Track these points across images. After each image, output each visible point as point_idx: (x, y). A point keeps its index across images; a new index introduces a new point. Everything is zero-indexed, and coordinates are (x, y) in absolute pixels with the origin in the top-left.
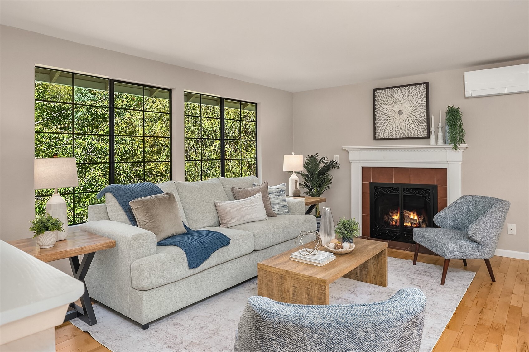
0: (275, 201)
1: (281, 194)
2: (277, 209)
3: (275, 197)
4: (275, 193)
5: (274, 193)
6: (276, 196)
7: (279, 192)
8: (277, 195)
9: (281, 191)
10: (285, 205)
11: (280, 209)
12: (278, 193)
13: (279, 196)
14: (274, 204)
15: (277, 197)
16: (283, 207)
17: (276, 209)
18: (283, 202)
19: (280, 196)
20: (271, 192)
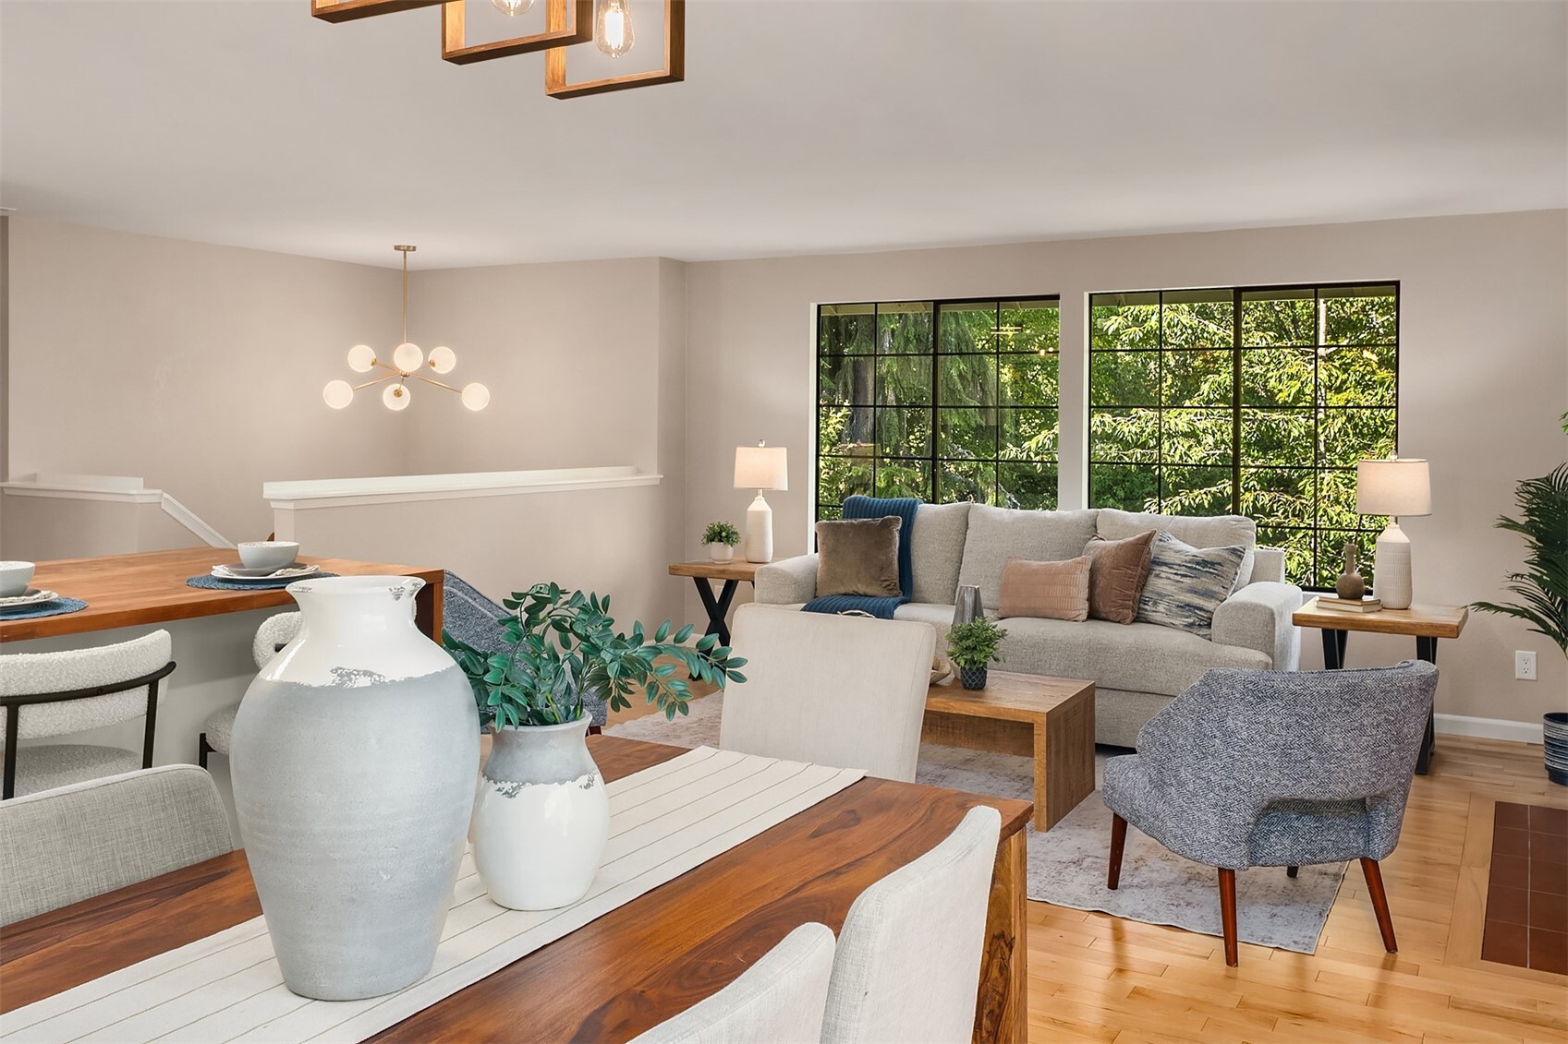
0: (1168, 587)
1: (1194, 571)
2: (1164, 610)
3: (1172, 576)
4: (1177, 567)
5: (1175, 567)
6: (1176, 574)
7: (1189, 565)
8: (1179, 572)
9: (1198, 563)
10: (1188, 605)
11: (1170, 610)
12: (1186, 566)
13: (1183, 576)
14: (1159, 594)
15: (1178, 578)
16: (1180, 609)
17: (1161, 608)
18: (1189, 595)
19: (1186, 576)
20: (1170, 562)
